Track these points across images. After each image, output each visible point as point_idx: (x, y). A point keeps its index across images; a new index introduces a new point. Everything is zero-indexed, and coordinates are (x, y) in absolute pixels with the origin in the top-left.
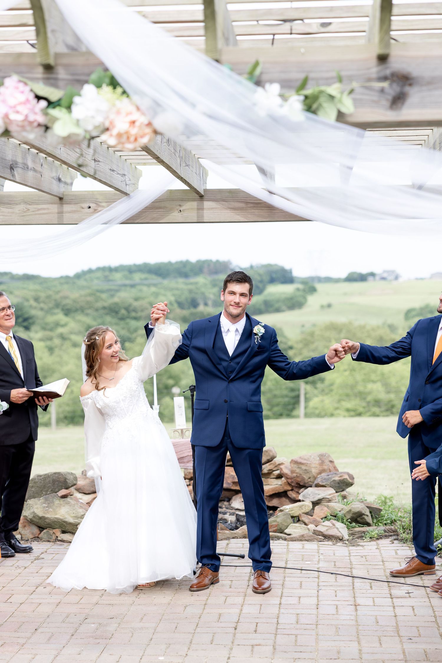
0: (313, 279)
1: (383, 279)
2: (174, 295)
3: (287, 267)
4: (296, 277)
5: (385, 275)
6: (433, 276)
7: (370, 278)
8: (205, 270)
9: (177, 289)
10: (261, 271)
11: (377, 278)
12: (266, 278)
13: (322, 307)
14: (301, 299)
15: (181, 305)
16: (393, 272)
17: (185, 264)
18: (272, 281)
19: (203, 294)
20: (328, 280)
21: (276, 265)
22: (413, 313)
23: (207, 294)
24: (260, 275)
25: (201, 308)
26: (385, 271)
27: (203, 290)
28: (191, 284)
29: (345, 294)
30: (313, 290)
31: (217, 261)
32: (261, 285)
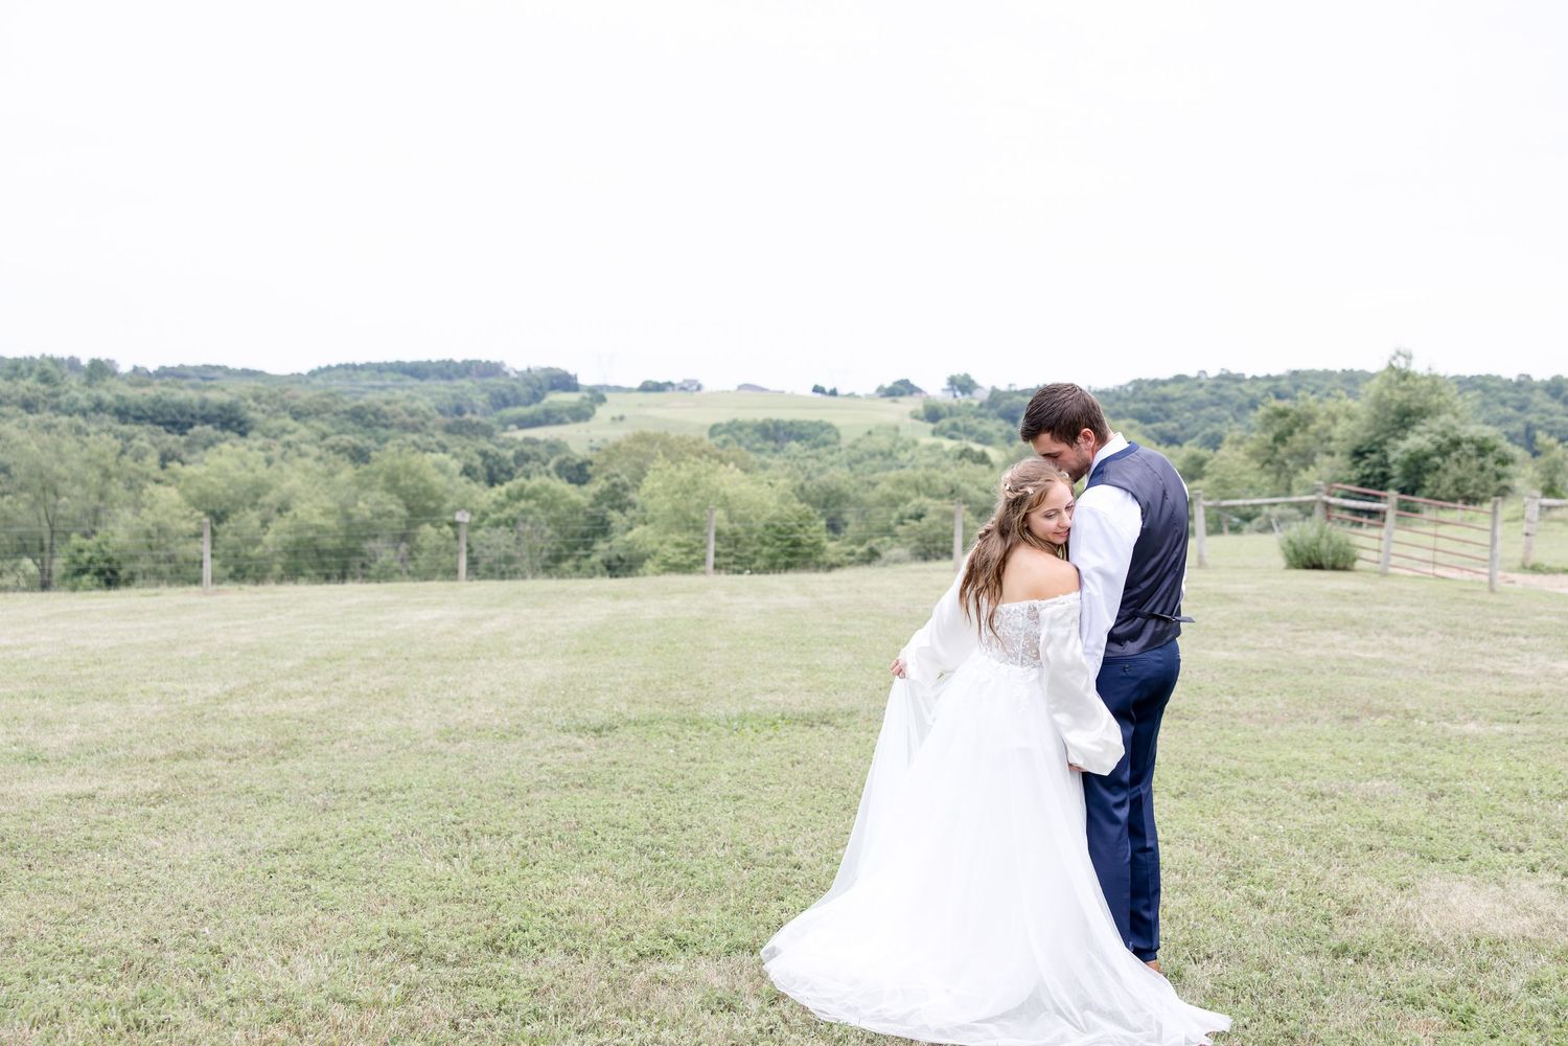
0: (602, 387)
1: (683, 389)
2: (433, 400)
3: (571, 372)
4: (580, 385)
5: (686, 385)
6: (740, 388)
7: (669, 389)
8: (474, 372)
9: (438, 393)
10: (541, 375)
11: (676, 388)
12: (546, 384)
13: (613, 419)
14: (589, 410)
15: (442, 412)
16: (694, 382)
17: (449, 364)
18: (554, 388)
19: (470, 400)
20: (618, 389)
21: (558, 369)
22: (720, 429)
23: (475, 400)
24: (539, 380)
25: (468, 416)
26: (685, 381)
27: (469, 395)
28: (455, 387)
29: (640, 405)
30: (602, 400)
31: (488, 362)
32: (539, 392)
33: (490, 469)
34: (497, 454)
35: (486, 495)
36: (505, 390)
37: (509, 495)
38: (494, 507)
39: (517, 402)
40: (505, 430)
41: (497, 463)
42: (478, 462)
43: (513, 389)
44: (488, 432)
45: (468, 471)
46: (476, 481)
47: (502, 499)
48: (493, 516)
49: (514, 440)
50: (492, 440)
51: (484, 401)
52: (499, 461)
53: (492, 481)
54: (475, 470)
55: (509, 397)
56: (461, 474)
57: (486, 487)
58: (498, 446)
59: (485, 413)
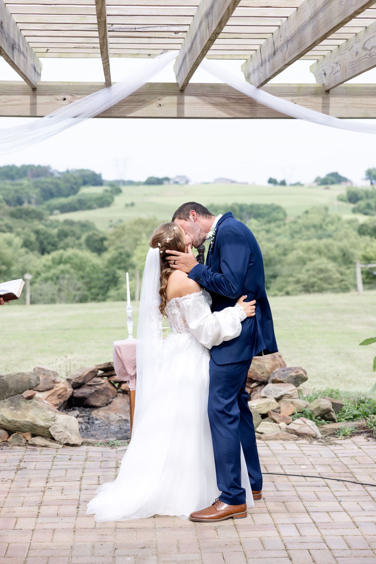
0: (118, 182)
1: (176, 183)
2: (3, 194)
3: (97, 172)
4: (104, 180)
5: (178, 180)
6: (217, 181)
7: (166, 182)
8: (29, 173)
9: (5, 189)
10: (76, 175)
11: (171, 182)
12: (80, 181)
13: (127, 205)
14: (109, 199)
15: (8, 202)
16: (184, 177)
17: (12, 168)
18: (85, 183)
19: (27, 193)
20: (131, 183)
21: (88, 170)
23: (30, 194)
24: (75, 178)
25: (26, 205)
26: (178, 177)
27: (27, 190)
28: (17, 185)
29: (145, 195)
30: (118, 191)
31: (39, 166)
32: (75, 187)
33: (41, 243)
34: (46, 233)
35: (39, 261)
36: (51, 186)
37: (53, 260)
38: (44, 269)
39: (60, 194)
40: (51, 214)
41: (47, 238)
42: (33, 237)
43: (57, 185)
44: (40, 217)
45: (27, 244)
46: (32, 250)
47: (49, 263)
48: (44, 275)
49: (57, 221)
50: (43, 222)
51: (36, 194)
52: (47, 236)
53: (43, 251)
54: (31, 243)
55: (54, 191)
56: (22, 247)
57: (39, 255)
58: (46, 226)
59: (38, 203)
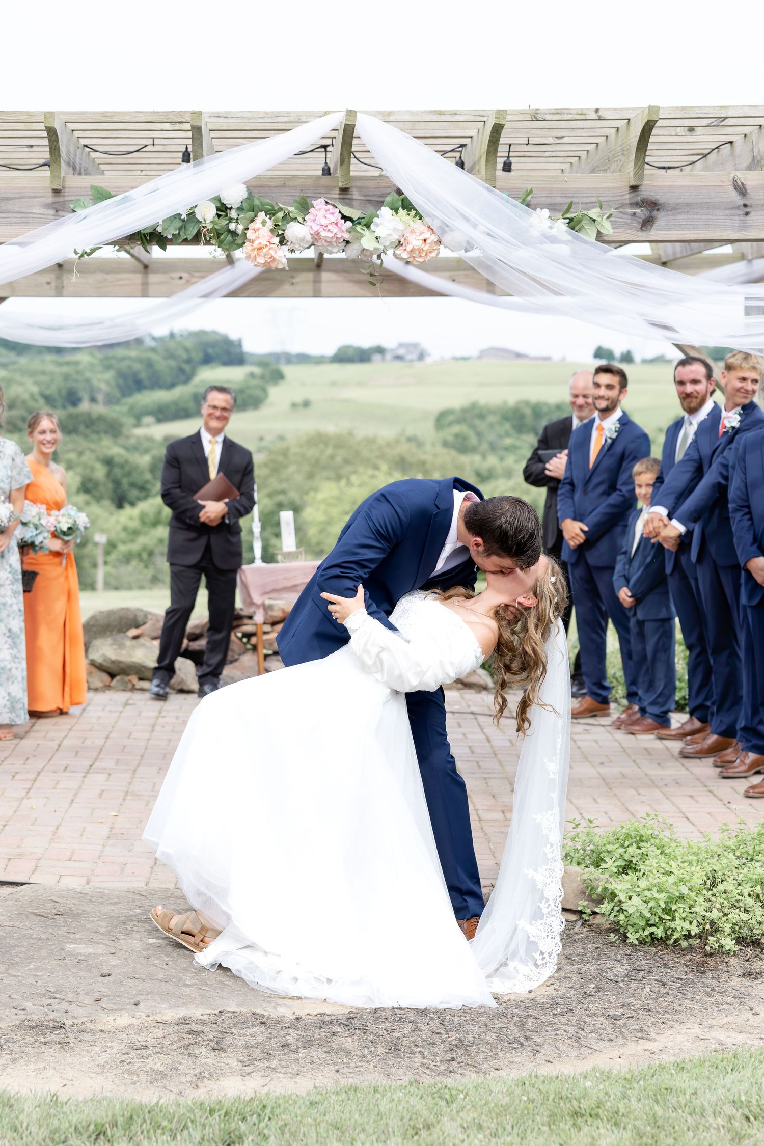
0: (277, 357)
1: (399, 358)
2: (37, 383)
3: (233, 336)
4: (247, 353)
5: (401, 352)
6: (484, 354)
7: (377, 357)
9: (43, 373)
10: (189, 344)
11: (388, 356)
12: (197, 356)
13: (294, 405)
14: (258, 392)
15: (50, 400)
16: (415, 346)
18: (207, 360)
19: (88, 381)
20: (303, 359)
21: (215, 332)
22: (451, 418)
23: (95, 382)
24: (186, 350)
26: (401, 345)
27: (88, 375)
28: (68, 363)
29: (334, 384)
30: (278, 377)
32: (187, 368)
33: (117, 483)
34: (127, 462)
35: (113, 519)
36: (137, 366)
37: (143, 518)
38: (123, 535)
39: (156, 383)
40: (138, 425)
41: (129, 474)
42: (100, 472)
43: (149, 364)
44: (114, 429)
45: (87, 487)
46: (98, 499)
47: (135, 524)
48: (122, 548)
49: (150, 439)
50: (121, 440)
51: (107, 383)
52: (129, 470)
53: (120, 502)
54: (97, 484)
55: (143, 376)
56: (78, 492)
57: (113, 508)
58: (126, 448)
59: (110, 401)
